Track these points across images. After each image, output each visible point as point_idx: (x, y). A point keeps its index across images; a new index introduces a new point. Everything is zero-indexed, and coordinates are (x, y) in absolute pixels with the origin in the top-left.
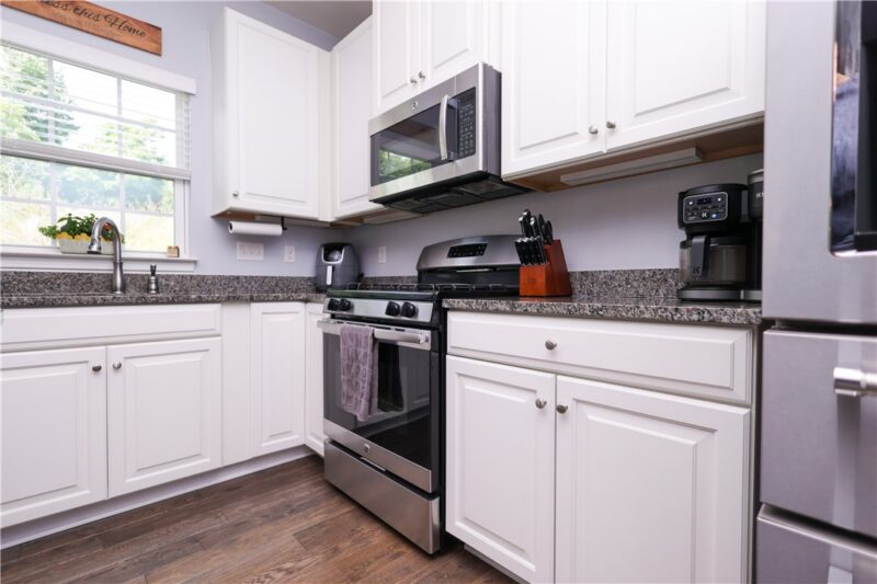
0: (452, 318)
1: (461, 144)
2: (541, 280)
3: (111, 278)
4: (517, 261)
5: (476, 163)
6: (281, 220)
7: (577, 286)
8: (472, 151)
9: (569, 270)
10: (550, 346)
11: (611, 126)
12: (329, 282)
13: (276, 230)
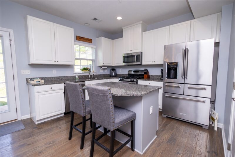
0: (138, 81)
1: (137, 60)
2: (147, 76)
3: (88, 75)
4: (144, 74)
5: (140, 63)
6: (107, 66)
7: (150, 77)
8: (139, 62)
9: (150, 75)
10: (149, 84)
11: (155, 62)
12: (113, 75)
13: (106, 67)
